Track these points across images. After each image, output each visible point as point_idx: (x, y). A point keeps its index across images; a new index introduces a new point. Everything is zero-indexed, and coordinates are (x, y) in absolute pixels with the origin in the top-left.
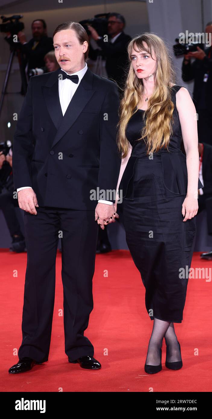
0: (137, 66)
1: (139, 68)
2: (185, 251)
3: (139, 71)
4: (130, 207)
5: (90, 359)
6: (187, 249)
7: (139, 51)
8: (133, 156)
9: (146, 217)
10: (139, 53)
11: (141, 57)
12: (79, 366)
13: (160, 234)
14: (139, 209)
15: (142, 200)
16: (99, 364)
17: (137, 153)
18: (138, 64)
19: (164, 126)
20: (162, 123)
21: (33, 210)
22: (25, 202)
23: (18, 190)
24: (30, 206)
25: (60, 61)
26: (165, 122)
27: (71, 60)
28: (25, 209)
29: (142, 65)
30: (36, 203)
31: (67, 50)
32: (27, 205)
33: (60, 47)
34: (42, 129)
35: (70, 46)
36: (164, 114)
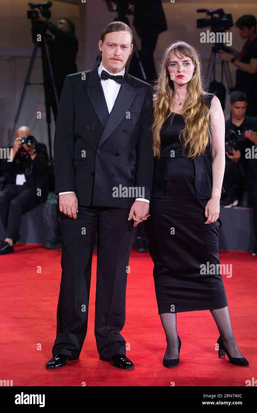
1: (180, 74)
3: (180, 77)
10: (180, 60)
11: (182, 64)
18: (180, 70)
20: (202, 128)
21: (73, 215)
22: (67, 206)
23: (60, 194)
24: (72, 211)
25: (110, 59)
26: (204, 127)
27: (123, 60)
28: (65, 213)
29: (184, 70)
30: (77, 209)
31: (123, 52)
32: (69, 210)
33: (116, 47)
34: (88, 128)
35: (126, 47)
36: (203, 119)
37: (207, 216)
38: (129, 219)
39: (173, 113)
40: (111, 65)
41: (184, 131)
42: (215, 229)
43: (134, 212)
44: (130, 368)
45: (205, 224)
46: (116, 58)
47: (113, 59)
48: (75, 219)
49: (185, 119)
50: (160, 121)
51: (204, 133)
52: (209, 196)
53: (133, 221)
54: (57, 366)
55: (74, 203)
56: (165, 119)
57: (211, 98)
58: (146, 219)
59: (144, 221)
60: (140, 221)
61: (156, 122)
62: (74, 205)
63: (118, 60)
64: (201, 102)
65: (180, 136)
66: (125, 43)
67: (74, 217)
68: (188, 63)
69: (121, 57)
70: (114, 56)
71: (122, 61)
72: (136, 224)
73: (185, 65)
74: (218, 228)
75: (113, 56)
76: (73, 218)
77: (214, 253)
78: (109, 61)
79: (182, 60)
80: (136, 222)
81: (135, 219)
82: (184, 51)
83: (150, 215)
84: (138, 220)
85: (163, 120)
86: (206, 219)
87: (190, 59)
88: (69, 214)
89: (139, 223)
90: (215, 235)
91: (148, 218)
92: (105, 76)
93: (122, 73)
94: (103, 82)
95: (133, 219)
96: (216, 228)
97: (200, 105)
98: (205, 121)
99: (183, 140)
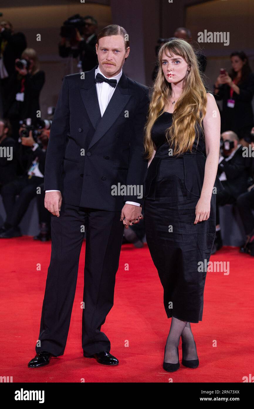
0: (168, 70)
1: (169, 73)
2: (205, 253)
4: (151, 206)
5: (107, 355)
6: (207, 251)
7: (170, 56)
8: (156, 157)
9: (166, 217)
10: (170, 59)
11: (172, 62)
12: (96, 361)
13: (179, 234)
14: (160, 209)
15: (162, 200)
16: (116, 360)
17: (161, 154)
18: (169, 69)
19: (191, 128)
21: (56, 213)
22: (50, 203)
23: (47, 191)
24: (55, 208)
25: (104, 63)
27: (117, 64)
29: (173, 69)
30: (60, 207)
31: (115, 56)
32: (52, 207)
33: (108, 51)
34: (80, 130)
35: (119, 51)
36: (191, 116)
38: (121, 220)
40: (104, 69)
46: (109, 62)
47: (106, 64)
48: (58, 217)
55: (57, 202)
63: (112, 65)
65: (167, 134)
66: (116, 47)
67: (56, 215)
68: (178, 62)
69: (113, 61)
70: (106, 60)
71: (115, 65)
73: (176, 63)
78: (103, 66)
79: (171, 58)
82: (174, 49)
87: (180, 57)
88: (52, 211)
92: (100, 79)
93: (117, 77)
94: (98, 85)
99: (169, 138)
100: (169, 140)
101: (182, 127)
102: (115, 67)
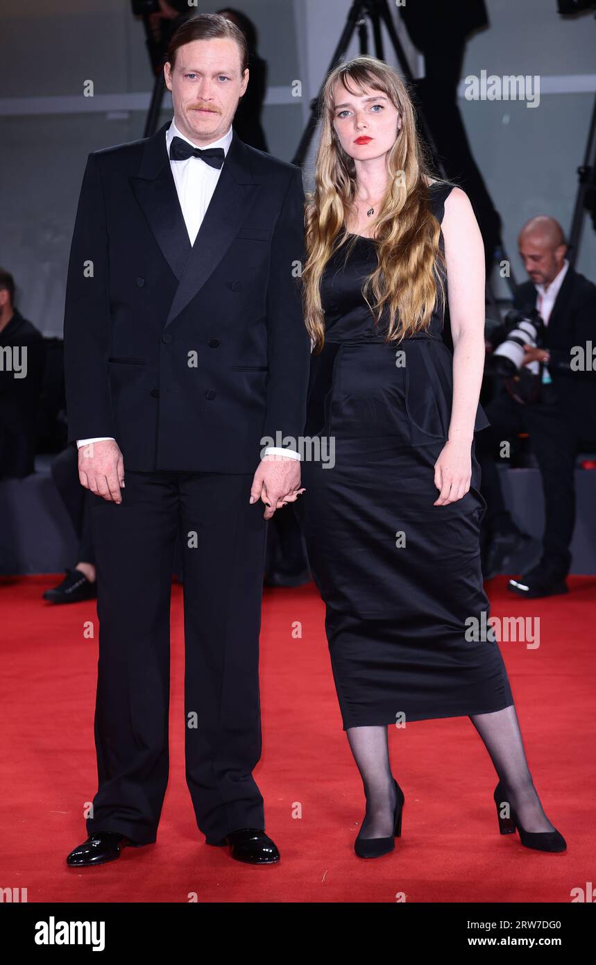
1: (361, 134)
3: (363, 141)
11: (365, 108)
17: (341, 336)
19: (425, 275)
20: (420, 266)
21: (113, 494)
22: (97, 473)
23: (80, 443)
24: (110, 484)
25: (190, 108)
26: (426, 266)
27: (223, 112)
28: (94, 489)
29: (370, 125)
30: (121, 478)
31: (220, 89)
32: (102, 482)
33: (202, 79)
34: (140, 282)
35: (228, 78)
36: (423, 244)
37: (439, 486)
38: (252, 501)
39: (351, 237)
40: (191, 125)
41: (374, 277)
42: (466, 516)
43: (263, 482)
44: (267, 861)
45: (436, 506)
46: (205, 106)
47: (196, 110)
48: (119, 503)
49: (378, 248)
50: (320, 256)
51: (426, 279)
52: (441, 436)
53: (261, 505)
54: (94, 859)
55: (113, 466)
56: (331, 253)
57: (445, 192)
58: (293, 498)
59: (289, 503)
60: (280, 505)
61: (311, 261)
62: (114, 470)
63: (211, 112)
64: (419, 202)
65: (365, 290)
66: (223, 68)
67: (115, 498)
68: (379, 106)
69: (216, 103)
70: (199, 101)
71: (220, 113)
72: (269, 513)
73: (373, 110)
74: (476, 515)
75: (196, 101)
76: (113, 502)
77: (468, 577)
78: (187, 115)
79: (362, 98)
80: (268, 505)
81: (265, 500)
83: (304, 489)
84: (273, 504)
85: (326, 255)
86: (438, 493)
88: (104, 491)
89: (278, 510)
90: (467, 531)
91: (298, 496)
92: (182, 151)
93: (224, 143)
94: (177, 167)
95: (260, 499)
96: (469, 515)
97: (417, 211)
98: (427, 250)
99: (373, 300)
100: (372, 304)
101: (405, 272)
102: (218, 117)
